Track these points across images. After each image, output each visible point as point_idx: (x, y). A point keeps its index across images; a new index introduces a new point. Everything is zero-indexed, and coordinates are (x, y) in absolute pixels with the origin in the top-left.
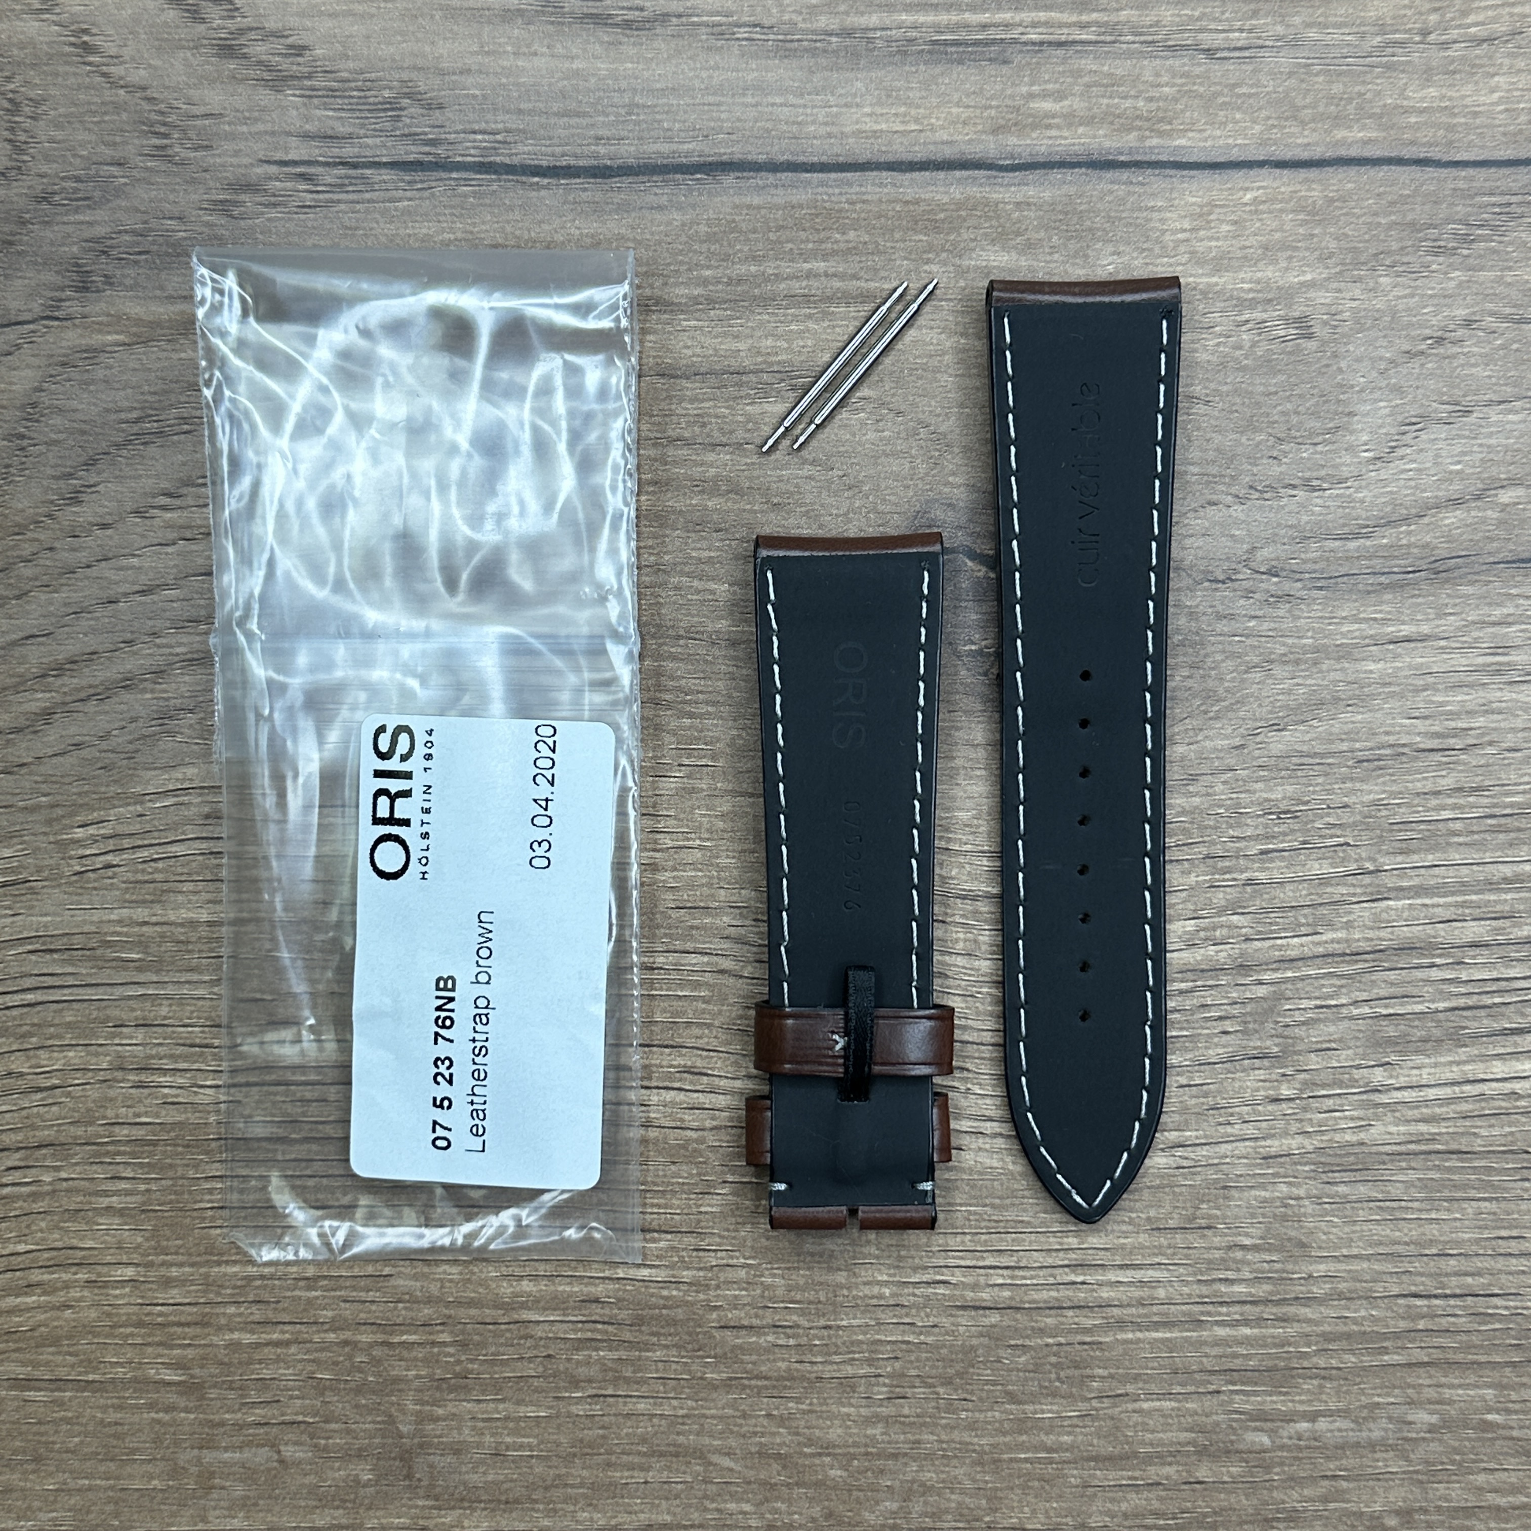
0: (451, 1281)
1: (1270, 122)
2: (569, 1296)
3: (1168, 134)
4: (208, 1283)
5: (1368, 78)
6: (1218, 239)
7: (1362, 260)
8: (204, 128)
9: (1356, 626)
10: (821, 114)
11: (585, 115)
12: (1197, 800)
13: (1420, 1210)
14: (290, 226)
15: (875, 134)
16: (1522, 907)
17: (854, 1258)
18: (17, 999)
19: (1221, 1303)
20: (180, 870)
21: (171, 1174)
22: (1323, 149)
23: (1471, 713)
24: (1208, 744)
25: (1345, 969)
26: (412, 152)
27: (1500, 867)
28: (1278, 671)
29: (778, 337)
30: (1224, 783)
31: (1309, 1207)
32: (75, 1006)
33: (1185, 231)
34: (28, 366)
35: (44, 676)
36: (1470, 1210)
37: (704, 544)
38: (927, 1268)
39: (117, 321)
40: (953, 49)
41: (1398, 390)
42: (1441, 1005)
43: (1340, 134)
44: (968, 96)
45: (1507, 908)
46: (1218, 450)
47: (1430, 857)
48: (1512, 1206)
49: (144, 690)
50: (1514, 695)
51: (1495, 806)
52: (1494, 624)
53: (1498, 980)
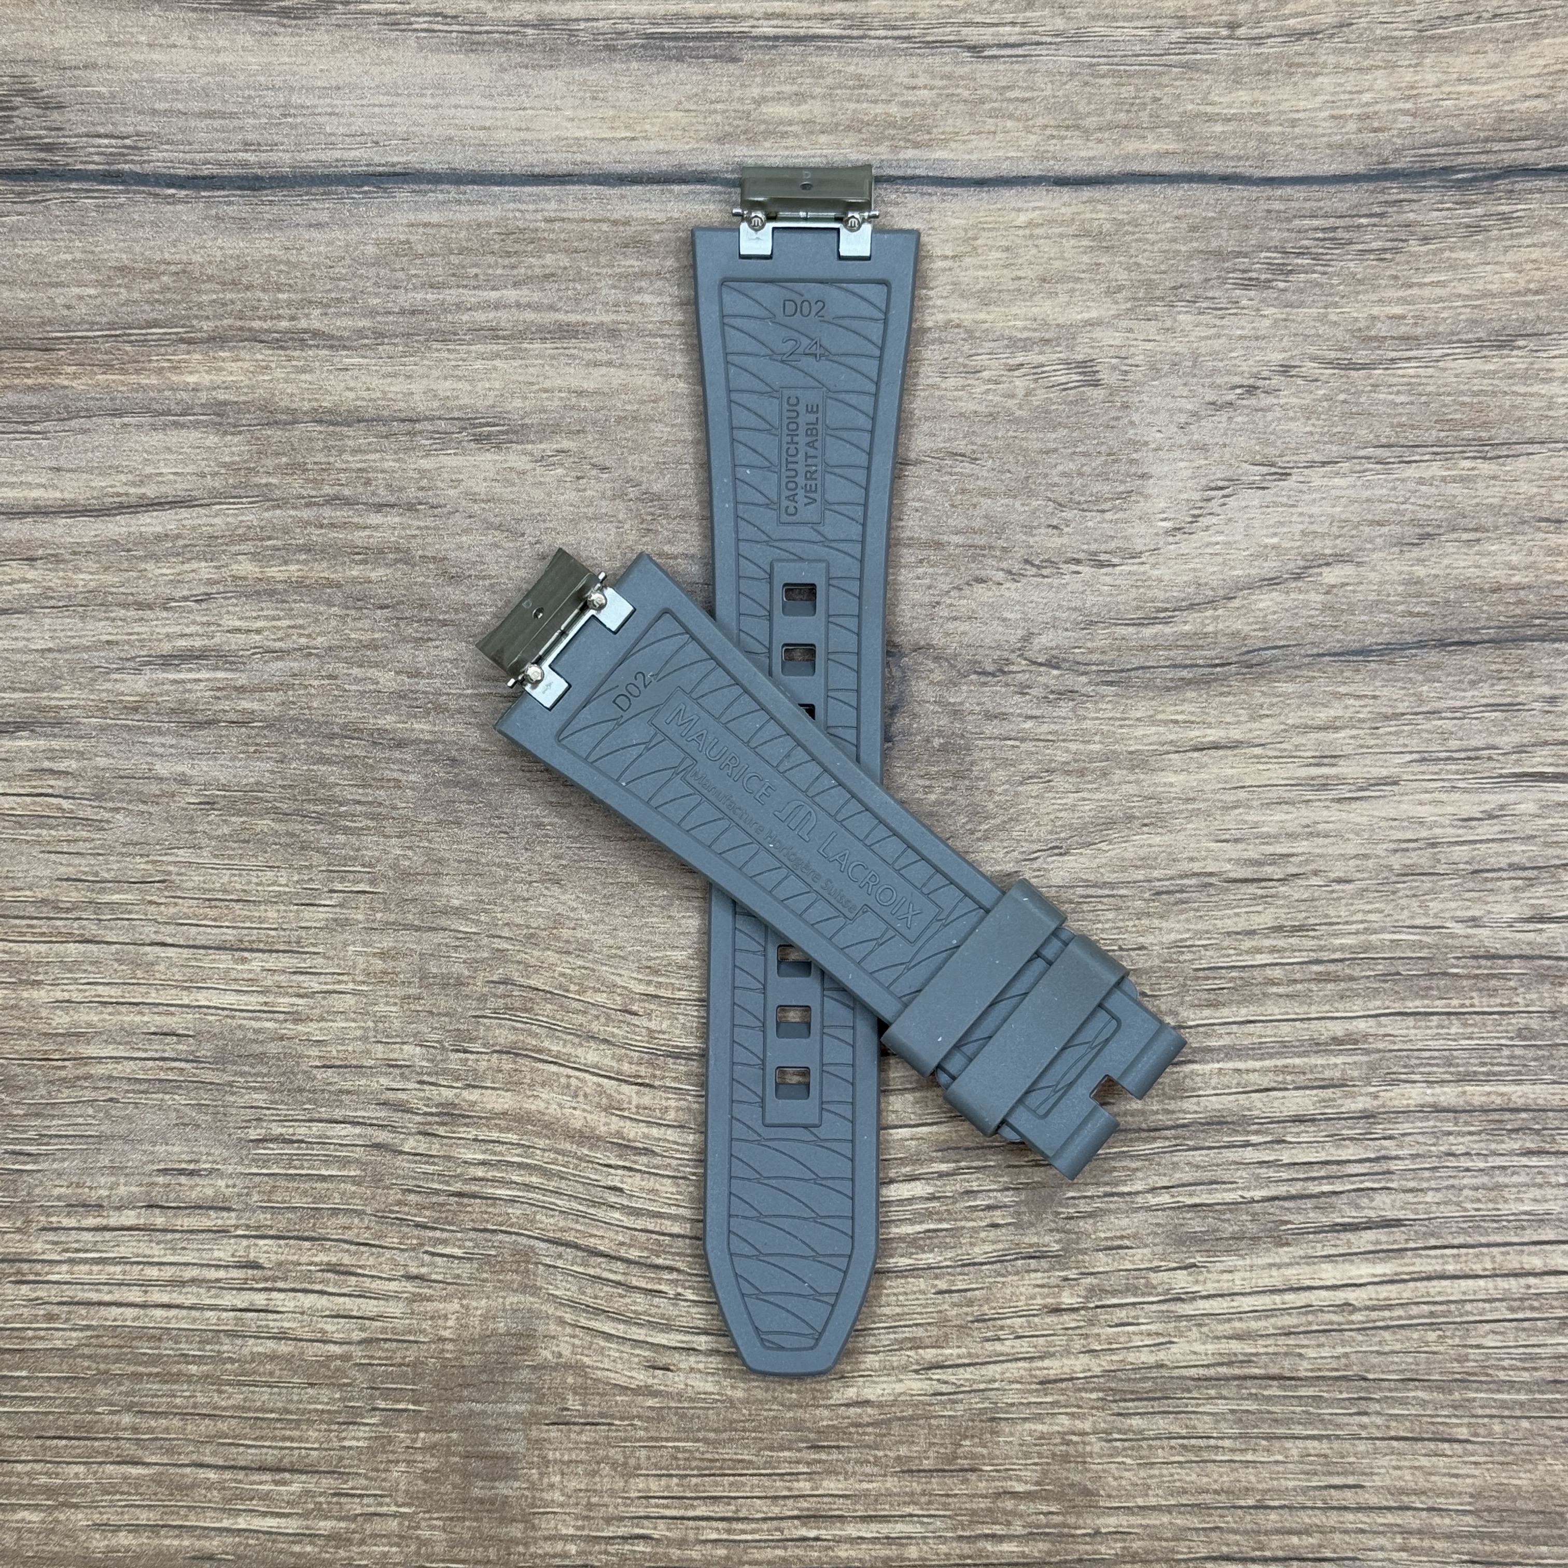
0: (30, 1531)
1: (1048, 132)
2: (177, 1551)
3: (928, 145)
5: (1165, 80)
6: (985, 268)
7: (1158, 293)
9: (1153, 729)
10: (513, 119)
11: (232, 115)
13: (1232, 1450)
16: (1356, 1074)
17: (533, 1506)
22: (1111, 163)
23: (1292, 836)
26: (25, 158)
27: (1329, 1024)
29: (459, 378)
31: (1096, 1445)
33: (946, 257)
36: (1294, 1452)
37: (366, 623)
38: (622, 1519)
40: (672, 44)
44: (689, 98)
45: (1338, 1074)
46: (986, 517)
47: (1243, 1011)
48: (1347, 1445)
52: (1320, 728)
53: (1327, 1163)
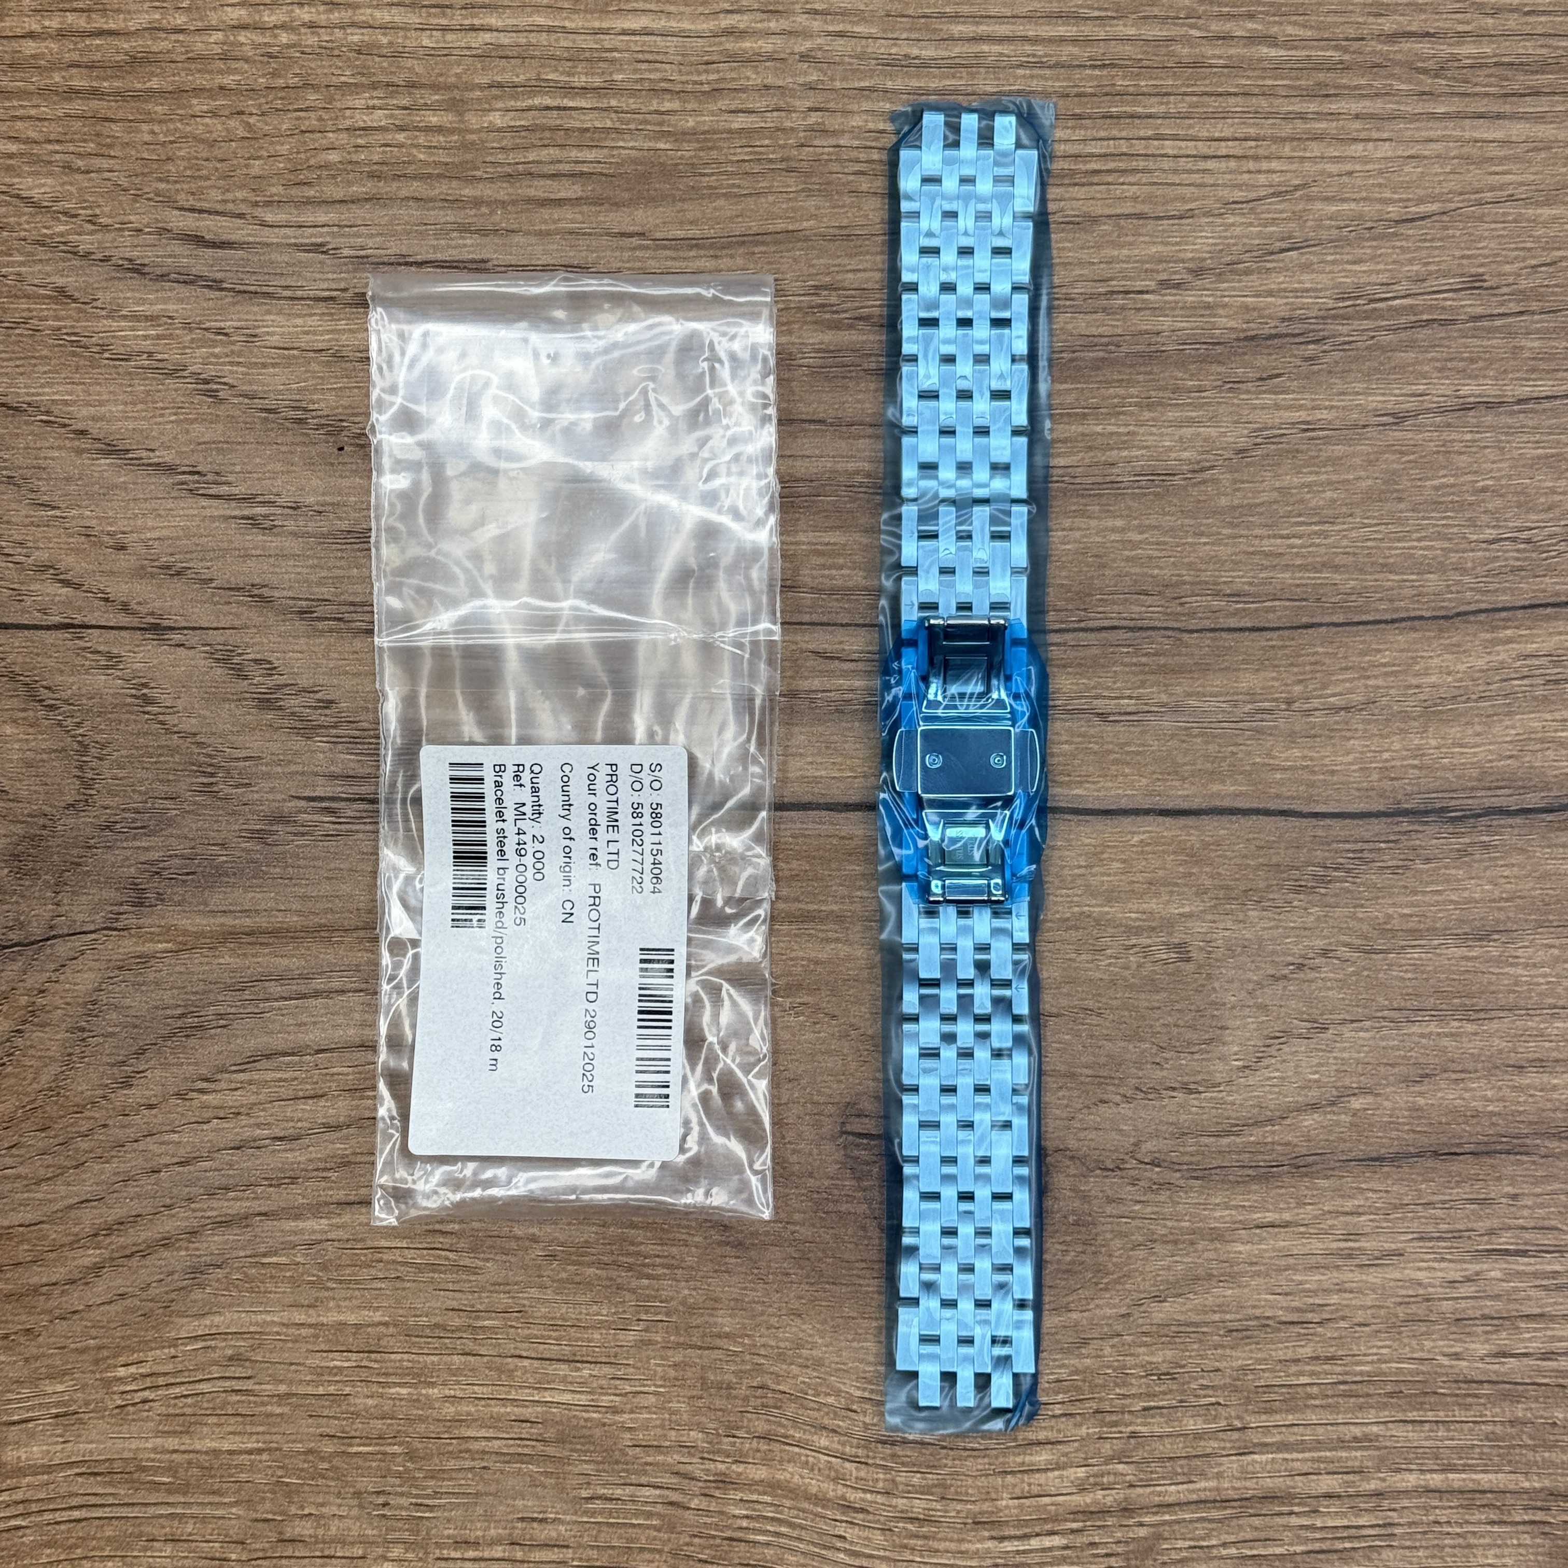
8: (245, 768)
12: (1088, 1361)
14: (316, 851)
15: (816, 780)
18: (65, 1515)
20: (205, 1405)
24: (1098, 1312)
25: (1215, 1514)
28: (1159, 1248)
30: (1112, 1346)
32: (114, 1522)
34: (90, 969)
35: (95, 1235)
39: (166, 932)
41: (1263, 1008)
42: (1299, 1549)
43: (1216, 787)
49: (179, 1249)
50: (1364, 1277)
51: (1346, 1373)
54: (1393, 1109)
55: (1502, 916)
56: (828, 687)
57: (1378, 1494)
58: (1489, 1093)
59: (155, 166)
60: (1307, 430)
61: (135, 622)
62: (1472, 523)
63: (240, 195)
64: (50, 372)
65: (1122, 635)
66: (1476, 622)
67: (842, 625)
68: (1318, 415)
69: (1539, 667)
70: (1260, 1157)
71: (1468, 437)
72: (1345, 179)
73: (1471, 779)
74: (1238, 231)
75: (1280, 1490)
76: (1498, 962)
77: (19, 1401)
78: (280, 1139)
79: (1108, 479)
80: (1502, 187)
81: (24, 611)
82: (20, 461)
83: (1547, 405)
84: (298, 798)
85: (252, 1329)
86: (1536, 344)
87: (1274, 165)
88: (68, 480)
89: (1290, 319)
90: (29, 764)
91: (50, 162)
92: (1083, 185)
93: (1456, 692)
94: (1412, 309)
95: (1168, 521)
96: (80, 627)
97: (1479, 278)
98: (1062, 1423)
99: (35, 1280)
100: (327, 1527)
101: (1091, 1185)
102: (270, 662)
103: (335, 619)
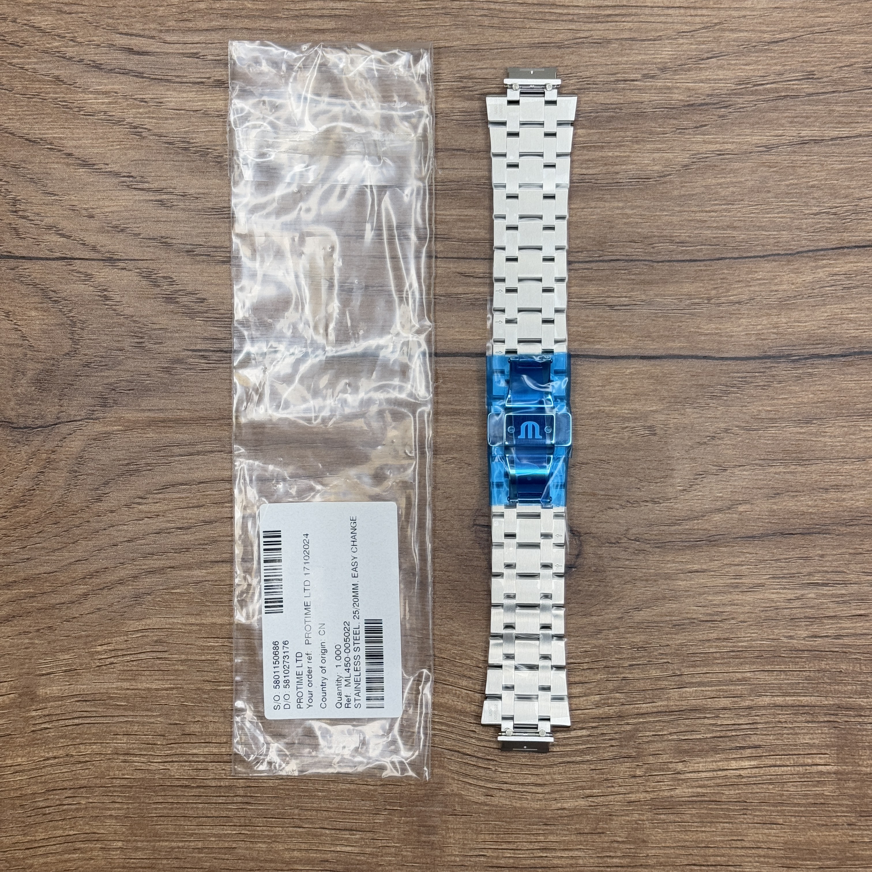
4: (154, 849)
8: (159, 334)
12: (601, 641)
14: (198, 379)
15: (461, 341)
18: (71, 722)
19: (608, 867)
20: (143, 665)
21: (138, 801)
24: (606, 616)
25: (666, 718)
28: (638, 584)
30: (614, 634)
32: (96, 725)
34: (79, 440)
35: (84, 578)
39: (119, 420)
41: (694, 459)
42: (709, 736)
43: (670, 344)
49: (128, 585)
50: (744, 597)
51: (734, 647)
54: (760, 511)
55: (818, 411)
56: (467, 291)
57: (750, 708)
58: (810, 503)
59: (106, 10)
60: (720, 155)
61: (99, 256)
62: (806, 204)
63: (152, 26)
64: (52, 121)
65: (621, 264)
66: (807, 257)
67: (474, 259)
68: (726, 146)
69: (840, 280)
70: (692, 536)
71: (805, 158)
72: (742, 20)
73: (803, 340)
74: (685, 47)
75: (700, 706)
76: (816, 435)
77: (45, 663)
78: (180, 528)
79: (615, 181)
80: (825, 24)
81: (40, 250)
82: (36, 170)
83: (846, 141)
84: (188, 350)
85: (167, 626)
86: (841, 109)
87: (704, 12)
88: (63, 180)
89: (711, 95)
90: (44, 332)
91: (50, 8)
92: (602, 22)
93: (797, 294)
94: (776, 90)
95: (647, 203)
96: (70, 259)
97: (812, 73)
98: (587, 673)
99: (53, 601)
100: (207, 727)
101: (603, 551)
102: (171, 278)
103: (206, 255)
